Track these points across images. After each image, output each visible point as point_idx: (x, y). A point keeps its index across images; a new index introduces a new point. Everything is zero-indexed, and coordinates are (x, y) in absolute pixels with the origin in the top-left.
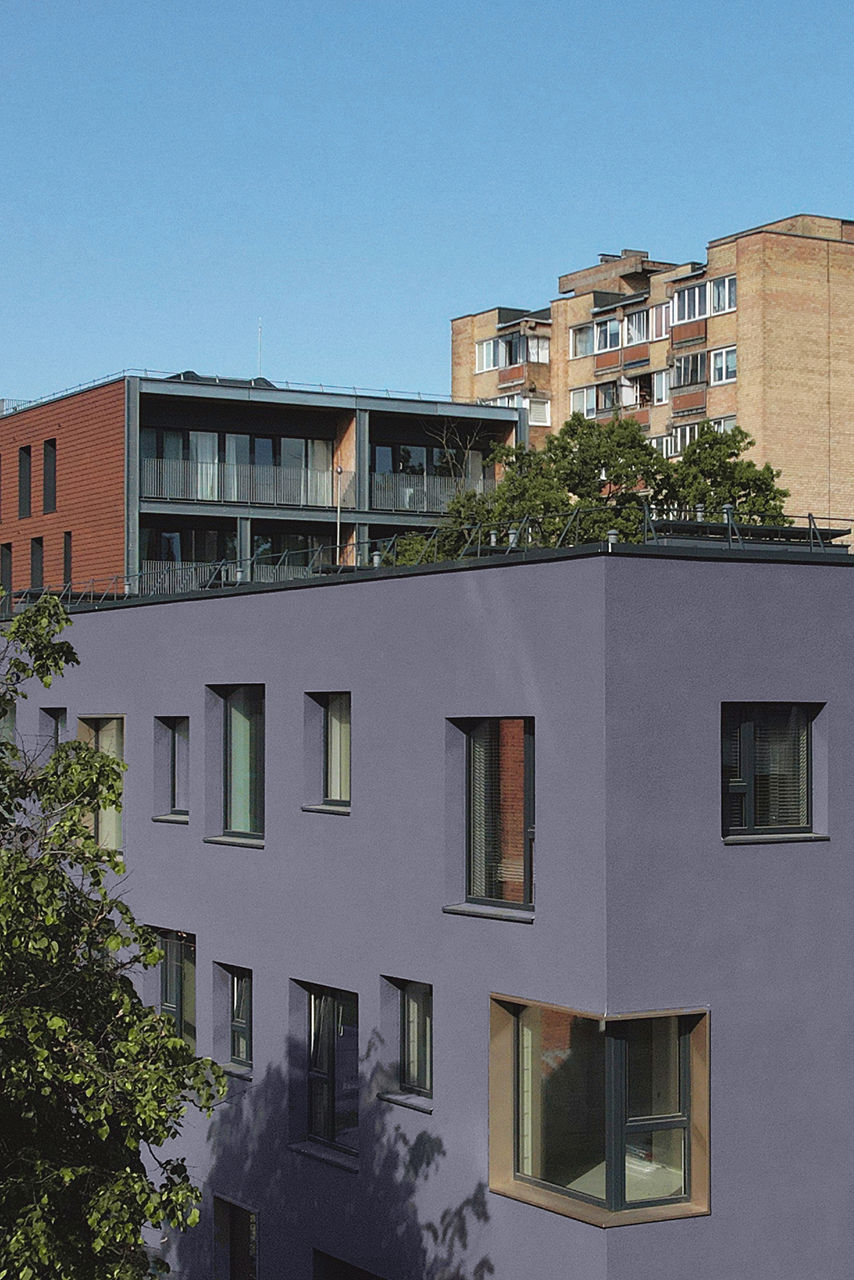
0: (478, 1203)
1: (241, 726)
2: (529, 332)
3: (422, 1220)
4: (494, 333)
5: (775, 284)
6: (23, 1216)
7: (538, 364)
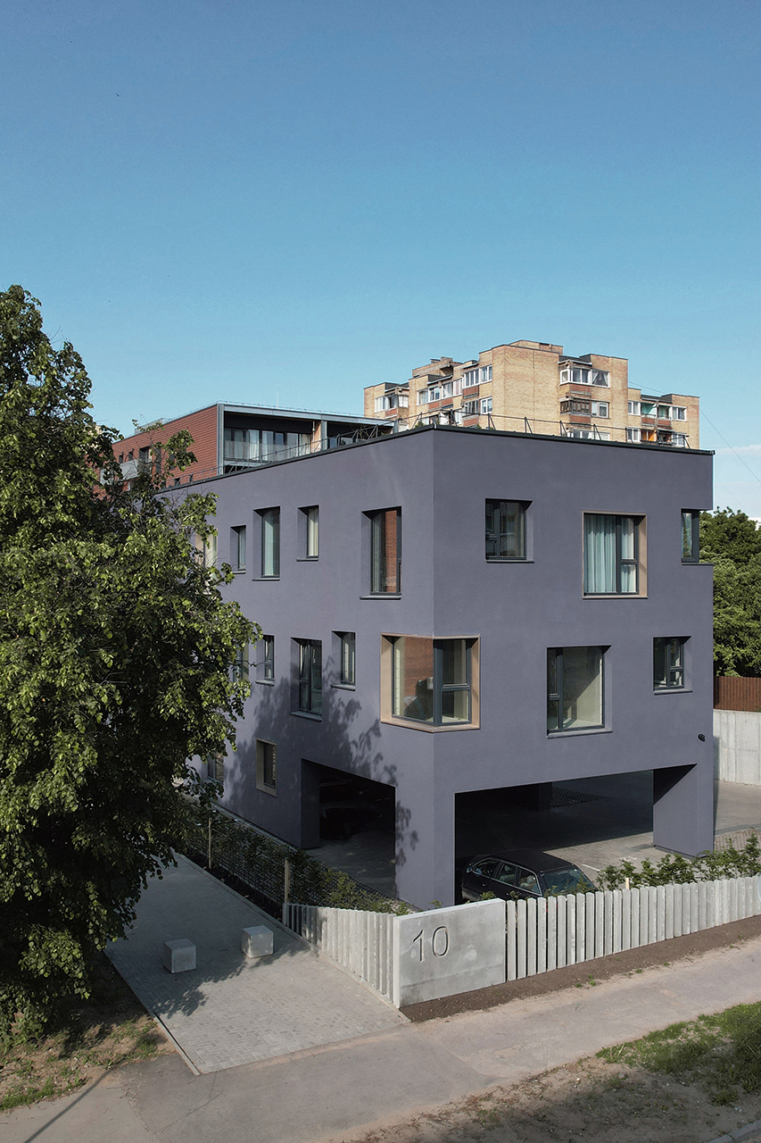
0: (375, 729)
1: (269, 529)
2: (399, 393)
3: (351, 740)
4: (384, 394)
5: (510, 369)
6: (171, 686)
7: (403, 408)
